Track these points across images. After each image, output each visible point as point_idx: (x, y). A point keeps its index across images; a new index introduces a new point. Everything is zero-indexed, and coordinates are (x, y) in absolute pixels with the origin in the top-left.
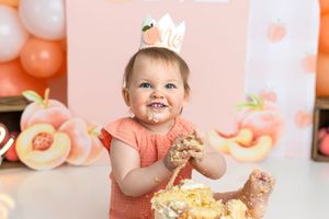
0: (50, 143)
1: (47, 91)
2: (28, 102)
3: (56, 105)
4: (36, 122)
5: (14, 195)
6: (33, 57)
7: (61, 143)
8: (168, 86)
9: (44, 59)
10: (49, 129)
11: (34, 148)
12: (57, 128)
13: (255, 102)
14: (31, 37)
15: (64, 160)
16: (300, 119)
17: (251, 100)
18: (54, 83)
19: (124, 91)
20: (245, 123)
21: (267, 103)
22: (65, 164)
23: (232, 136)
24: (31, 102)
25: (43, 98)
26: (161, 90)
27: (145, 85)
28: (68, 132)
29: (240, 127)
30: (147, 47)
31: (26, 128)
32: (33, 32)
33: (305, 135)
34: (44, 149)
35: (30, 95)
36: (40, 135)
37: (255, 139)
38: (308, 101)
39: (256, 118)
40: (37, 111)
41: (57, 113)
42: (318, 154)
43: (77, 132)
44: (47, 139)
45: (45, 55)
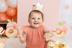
0: (13, 32)
1: (13, 20)
2: (8, 22)
3: (14, 23)
4: (10, 27)
6: (10, 12)
9: (12, 12)
10: (13, 28)
11: (9, 33)
12: (14, 28)
13: (61, 24)
14: (9, 7)
15: (16, 36)
17: (60, 23)
18: (14, 18)
19: (28, 20)
20: (58, 28)
21: (64, 24)
22: (16, 37)
23: (55, 31)
24: (9, 22)
25: (12, 21)
27: (33, 19)
28: (17, 29)
29: (57, 29)
30: (34, 10)
31: (7, 28)
32: (10, 6)
34: (11, 33)
35: (9, 20)
36: (11, 30)
37: (61, 32)
39: (61, 28)
40: (10, 24)
41: (15, 25)
43: (19, 29)
44: (12, 31)
45: (12, 11)
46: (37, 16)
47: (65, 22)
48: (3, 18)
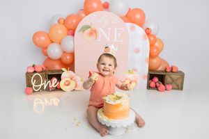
1: (69, 68)
2: (63, 71)
3: (71, 72)
4: (65, 77)
5: (59, 98)
6: (65, 58)
7: (73, 83)
8: (110, 65)
9: (68, 59)
10: (69, 79)
11: (65, 85)
12: (71, 79)
14: (64, 52)
15: (74, 89)
16: (144, 76)
17: (130, 71)
18: (71, 66)
20: (128, 78)
21: (134, 72)
25: (67, 70)
26: (107, 66)
27: (103, 64)
28: (75, 81)
29: (126, 79)
30: (106, 53)
31: (63, 79)
33: (145, 81)
34: (68, 85)
35: (64, 69)
36: (67, 81)
38: (146, 72)
39: (131, 77)
40: (66, 74)
41: (71, 75)
42: (149, 87)
43: (77, 80)
44: (69, 82)
45: (68, 57)
46: (107, 60)
47: (135, 70)
48: (57, 67)
